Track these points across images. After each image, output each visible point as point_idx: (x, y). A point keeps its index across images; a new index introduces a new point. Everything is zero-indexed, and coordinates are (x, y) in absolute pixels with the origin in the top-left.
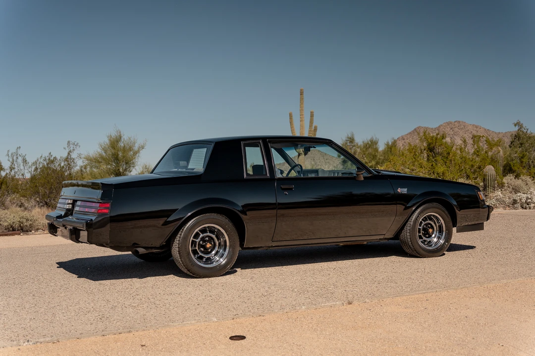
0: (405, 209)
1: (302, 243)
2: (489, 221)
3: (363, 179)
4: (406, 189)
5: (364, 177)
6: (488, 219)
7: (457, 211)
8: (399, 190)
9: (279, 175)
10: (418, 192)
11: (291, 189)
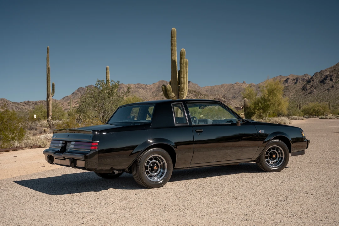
0: (263, 143)
1: (206, 165)
2: (308, 149)
3: (240, 125)
4: (264, 131)
5: (241, 124)
6: (307, 148)
7: (291, 143)
8: (260, 131)
9: (193, 124)
10: (270, 133)
11: (201, 132)
